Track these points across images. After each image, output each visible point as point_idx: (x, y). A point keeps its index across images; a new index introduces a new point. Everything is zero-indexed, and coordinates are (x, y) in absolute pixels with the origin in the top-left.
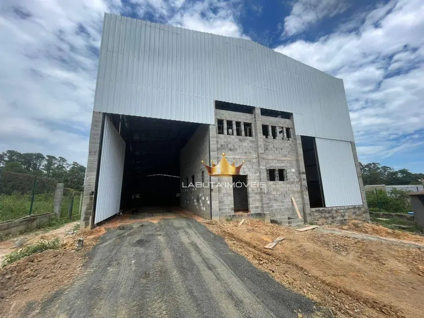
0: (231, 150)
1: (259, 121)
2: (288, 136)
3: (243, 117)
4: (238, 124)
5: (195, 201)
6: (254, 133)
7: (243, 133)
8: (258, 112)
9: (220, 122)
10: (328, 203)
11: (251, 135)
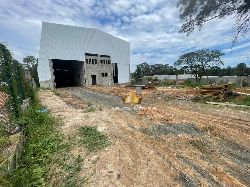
0: (91, 68)
1: (99, 59)
2: (109, 63)
3: (94, 58)
4: (93, 60)
5: (81, 83)
6: (98, 63)
7: (94, 63)
8: (99, 56)
9: (87, 60)
10: (119, 82)
11: (97, 63)
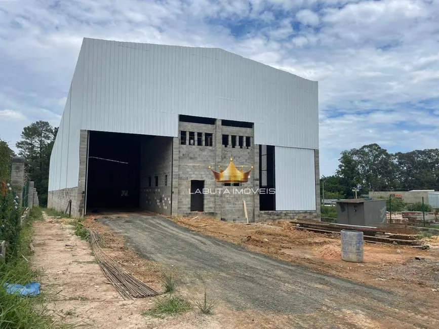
0: (191, 158)
1: (218, 132)
2: (248, 145)
3: (204, 128)
4: (200, 134)
5: (158, 201)
6: (213, 143)
7: (204, 143)
8: (219, 123)
9: (183, 133)
11: (211, 145)
